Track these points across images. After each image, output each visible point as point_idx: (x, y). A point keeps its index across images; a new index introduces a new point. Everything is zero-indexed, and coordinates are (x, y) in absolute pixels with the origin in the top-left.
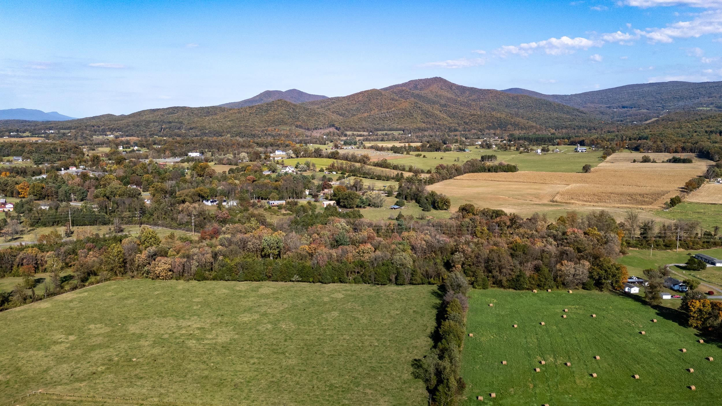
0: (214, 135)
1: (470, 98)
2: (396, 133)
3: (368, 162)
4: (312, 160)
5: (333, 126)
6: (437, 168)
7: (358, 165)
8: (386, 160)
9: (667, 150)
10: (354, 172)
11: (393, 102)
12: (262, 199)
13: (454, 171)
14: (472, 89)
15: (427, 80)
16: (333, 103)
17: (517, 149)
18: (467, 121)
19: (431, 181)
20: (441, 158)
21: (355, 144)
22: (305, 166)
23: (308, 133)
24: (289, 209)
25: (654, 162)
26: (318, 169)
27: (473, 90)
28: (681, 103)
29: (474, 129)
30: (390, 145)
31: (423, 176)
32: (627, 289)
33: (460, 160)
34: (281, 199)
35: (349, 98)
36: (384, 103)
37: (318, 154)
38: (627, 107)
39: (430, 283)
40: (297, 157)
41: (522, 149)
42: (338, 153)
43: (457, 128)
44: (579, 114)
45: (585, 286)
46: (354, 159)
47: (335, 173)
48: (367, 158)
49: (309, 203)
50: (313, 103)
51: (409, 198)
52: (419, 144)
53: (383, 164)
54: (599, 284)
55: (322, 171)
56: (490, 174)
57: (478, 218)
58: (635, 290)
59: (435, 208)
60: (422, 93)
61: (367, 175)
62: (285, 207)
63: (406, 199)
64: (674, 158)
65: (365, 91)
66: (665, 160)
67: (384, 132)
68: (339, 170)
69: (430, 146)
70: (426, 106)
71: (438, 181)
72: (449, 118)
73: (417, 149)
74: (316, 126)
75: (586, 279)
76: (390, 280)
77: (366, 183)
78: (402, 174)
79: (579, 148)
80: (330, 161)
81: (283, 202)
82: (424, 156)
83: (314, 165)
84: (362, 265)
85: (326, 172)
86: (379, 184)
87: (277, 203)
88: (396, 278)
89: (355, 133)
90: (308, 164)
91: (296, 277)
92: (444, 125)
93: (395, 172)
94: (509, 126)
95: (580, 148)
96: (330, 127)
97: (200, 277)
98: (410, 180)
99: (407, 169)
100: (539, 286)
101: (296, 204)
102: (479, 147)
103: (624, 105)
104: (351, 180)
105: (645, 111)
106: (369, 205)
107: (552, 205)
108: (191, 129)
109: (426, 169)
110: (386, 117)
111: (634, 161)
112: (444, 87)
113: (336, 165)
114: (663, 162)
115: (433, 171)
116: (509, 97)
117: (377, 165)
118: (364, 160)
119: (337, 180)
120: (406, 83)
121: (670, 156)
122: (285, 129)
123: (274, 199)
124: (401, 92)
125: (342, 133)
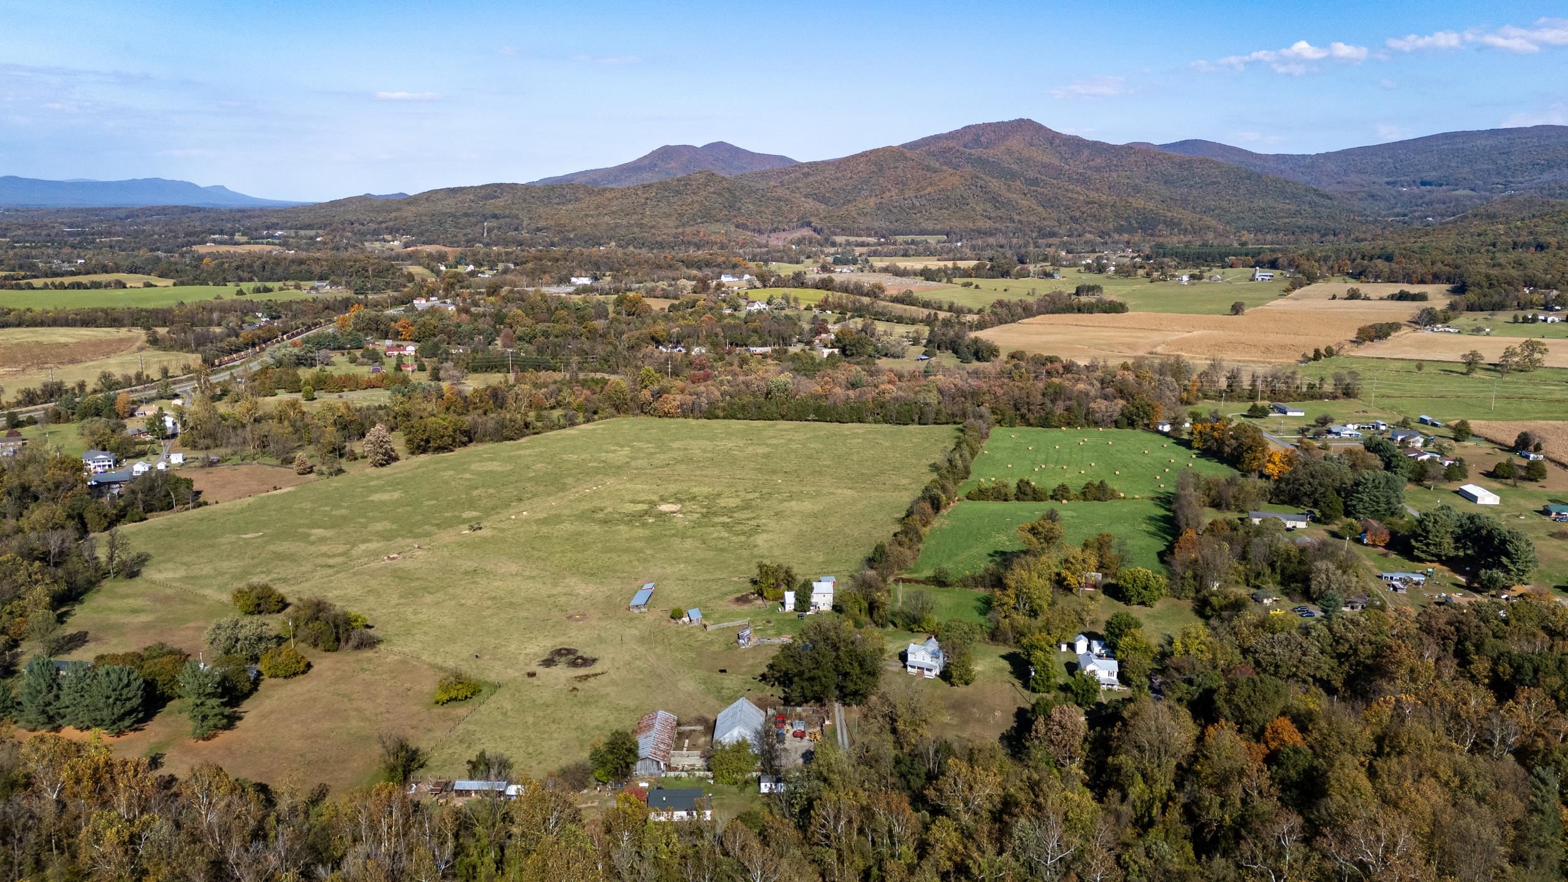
0: (586, 242)
1: (1091, 164)
2: (932, 240)
3: (882, 296)
4: (793, 292)
5: (809, 224)
6: (993, 306)
7: (866, 300)
8: (911, 292)
9: (1393, 278)
10: (859, 312)
11: (929, 174)
12: (737, 345)
13: (1020, 310)
14: (1095, 143)
15: (999, 125)
16: (807, 175)
17: (1148, 275)
18: (1078, 214)
19: (981, 326)
20: (1006, 290)
21: (855, 262)
22: (784, 302)
23: (762, 239)
24: (776, 359)
25: (1367, 298)
26: (802, 307)
27: (1097, 148)
28: (1547, 177)
29: (1090, 232)
30: (917, 264)
31: (969, 318)
32: (1160, 428)
33: (1037, 292)
34: (764, 345)
35: (837, 165)
36: (909, 176)
37: (799, 281)
38: (1430, 184)
39: (955, 423)
40: (765, 286)
41: (1155, 274)
42: (831, 280)
43: (1057, 229)
45: (1117, 424)
46: (858, 290)
47: (829, 312)
48: (881, 289)
49: (803, 350)
50: (764, 175)
51: (943, 348)
52: (972, 263)
53: (906, 299)
54: (1132, 424)
55: (808, 308)
56: (1080, 315)
57: (1023, 364)
58: (1167, 428)
59: (978, 359)
60: (990, 153)
61: (879, 316)
62: (771, 356)
63: (939, 348)
65: (871, 152)
66: (1386, 295)
67: (909, 238)
68: (835, 308)
69: (992, 268)
70: (995, 185)
71: (993, 325)
72: (1041, 209)
73: (966, 273)
74: (775, 225)
75: (1116, 416)
76: (913, 420)
77: (880, 327)
78: (936, 314)
79: (1258, 274)
80: (821, 294)
81: (768, 349)
82: (977, 287)
83: (796, 300)
84: (882, 406)
85: (816, 311)
86: (900, 329)
87: (759, 350)
88: (920, 419)
89: (852, 239)
90: (786, 298)
91: (811, 416)
92: (1029, 223)
93: (926, 312)
94: (1161, 227)
95: (1260, 273)
96: (802, 226)
97: (711, 415)
98: (946, 323)
99: (946, 307)
100: (1069, 424)
101: (786, 351)
102: (1082, 269)
104: (856, 324)
106: (886, 355)
108: (539, 230)
109: (976, 306)
110: (914, 207)
111: (1334, 297)
112: (1036, 141)
113: (830, 300)
114: (1381, 299)
115: (988, 310)
116: (1173, 163)
117: (896, 300)
118: (875, 292)
119: (835, 323)
120: (957, 132)
122: (716, 231)
123: (754, 345)
124: (945, 151)
125: (827, 240)
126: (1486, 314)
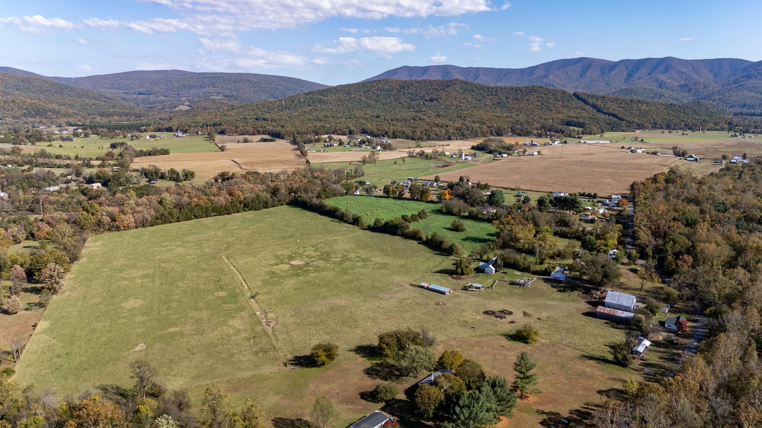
9: (259, 133)
17: (125, 137)
20: (82, 147)
25: (251, 142)
32: (355, 193)
41: (129, 136)
47: (10, 166)
56: (150, 157)
58: (358, 193)
64: (262, 138)
66: (258, 140)
81: (57, 188)
82: (60, 146)
87: (52, 189)
103: (140, 92)
111: (239, 142)
117: (35, 156)
118: (16, 152)
121: (260, 137)
123: (45, 186)
126: (312, 145)
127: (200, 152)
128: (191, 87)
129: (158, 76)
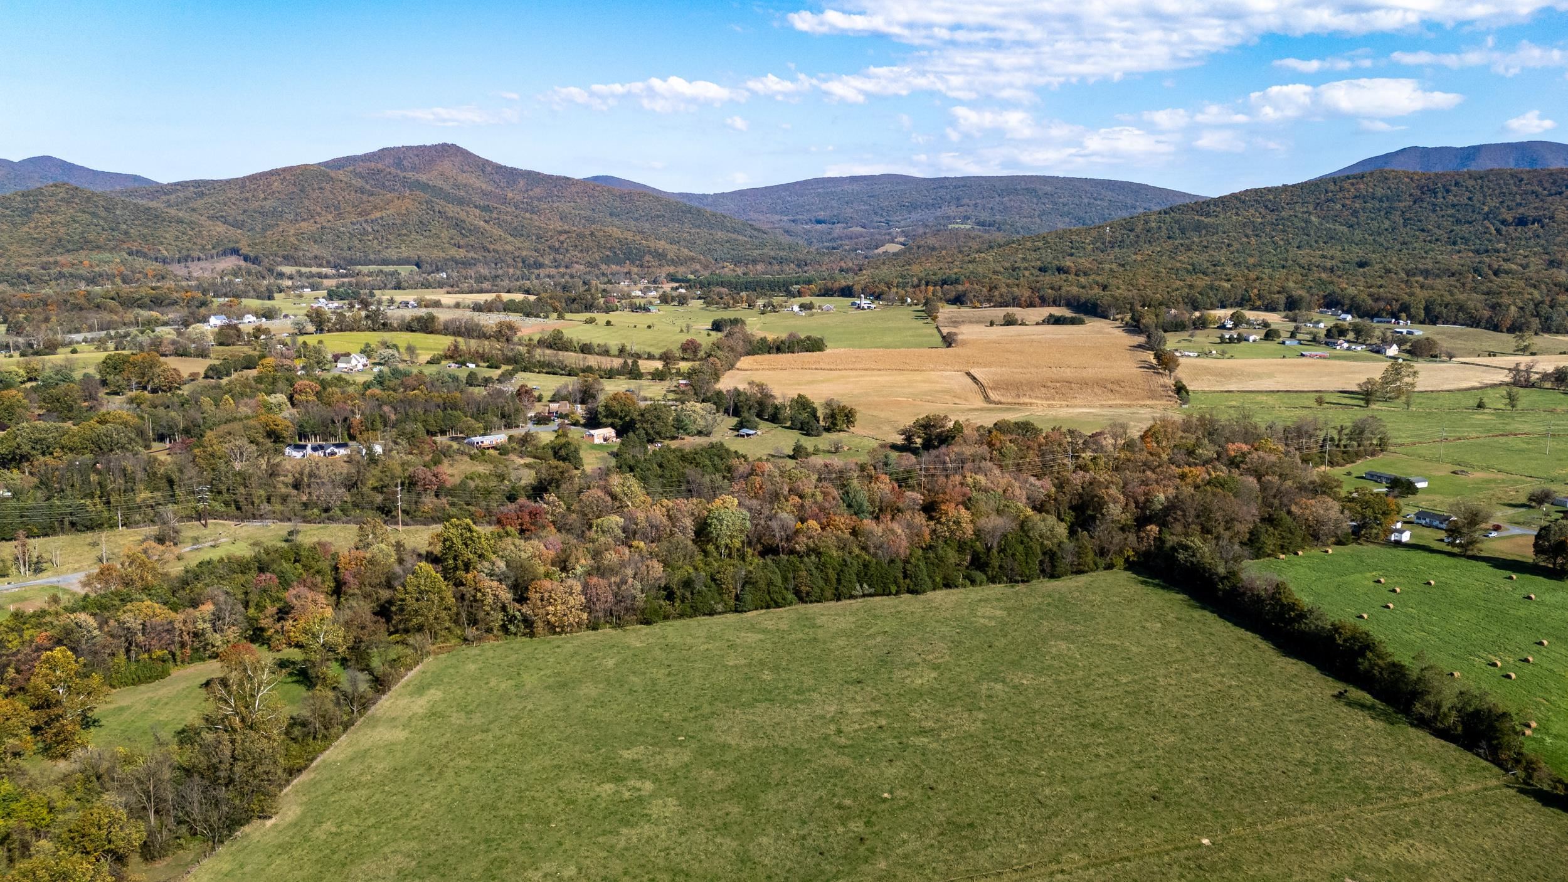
1: (531, 193)
2: (404, 271)
5: (235, 252)
9: (1044, 302)
11: (365, 197)
14: (529, 174)
15: (421, 150)
16: (202, 195)
17: (751, 306)
18: (557, 245)
20: (649, 327)
24: (523, 454)
25: (1023, 324)
26: (424, 360)
27: (533, 178)
29: (577, 263)
34: (488, 430)
35: (242, 183)
36: (340, 198)
38: (824, 222)
41: (759, 304)
43: (541, 259)
44: (755, 233)
47: (472, 366)
50: (131, 193)
54: (1360, 537)
55: (435, 362)
56: (778, 356)
60: (423, 178)
62: (512, 450)
64: (1051, 316)
65: (284, 170)
66: (1040, 320)
67: (373, 268)
70: (452, 210)
72: (511, 239)
74: (184, 253)
79: (857, 302)
80: (434, 339)
81: (500, 438)
82: (608, 323)
85: (449, 365)
87: (487, 440)
89: (304, 270)
90: (387, 346)
92: (507, 253)
94: (647, 258)
95: (863, 302)
96: (224, 254)
103: (820, 217)
105: (859, 229)
107: (990, 410)
110: (365, 233)
111: (992, 324)
112: (466, 168)
113: (455, 347)
114: (1037, 324)
116: (614, 195)
117: (540, 344)
120: (373, 154)
121: (1047, 312)
123: (474, 432)
124: (373, 174)
125: (270, 271)
127: (895, 347)
128: (913, 207)
129: (855, 187)
